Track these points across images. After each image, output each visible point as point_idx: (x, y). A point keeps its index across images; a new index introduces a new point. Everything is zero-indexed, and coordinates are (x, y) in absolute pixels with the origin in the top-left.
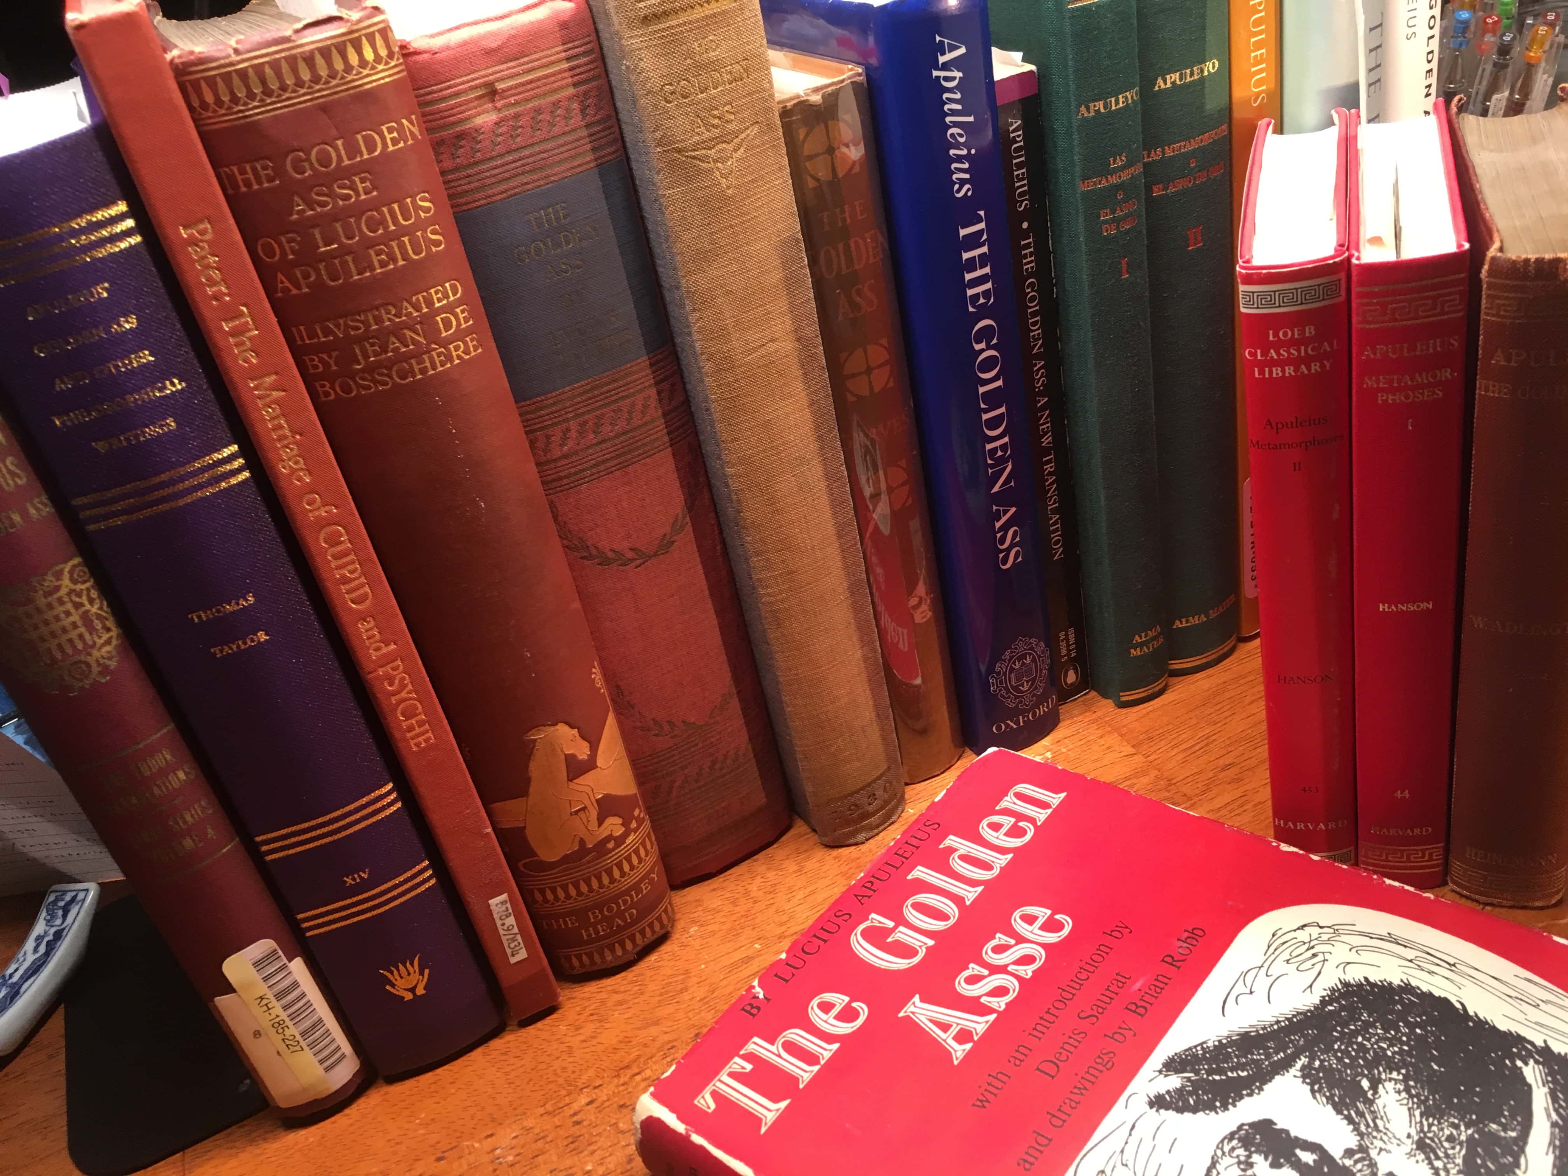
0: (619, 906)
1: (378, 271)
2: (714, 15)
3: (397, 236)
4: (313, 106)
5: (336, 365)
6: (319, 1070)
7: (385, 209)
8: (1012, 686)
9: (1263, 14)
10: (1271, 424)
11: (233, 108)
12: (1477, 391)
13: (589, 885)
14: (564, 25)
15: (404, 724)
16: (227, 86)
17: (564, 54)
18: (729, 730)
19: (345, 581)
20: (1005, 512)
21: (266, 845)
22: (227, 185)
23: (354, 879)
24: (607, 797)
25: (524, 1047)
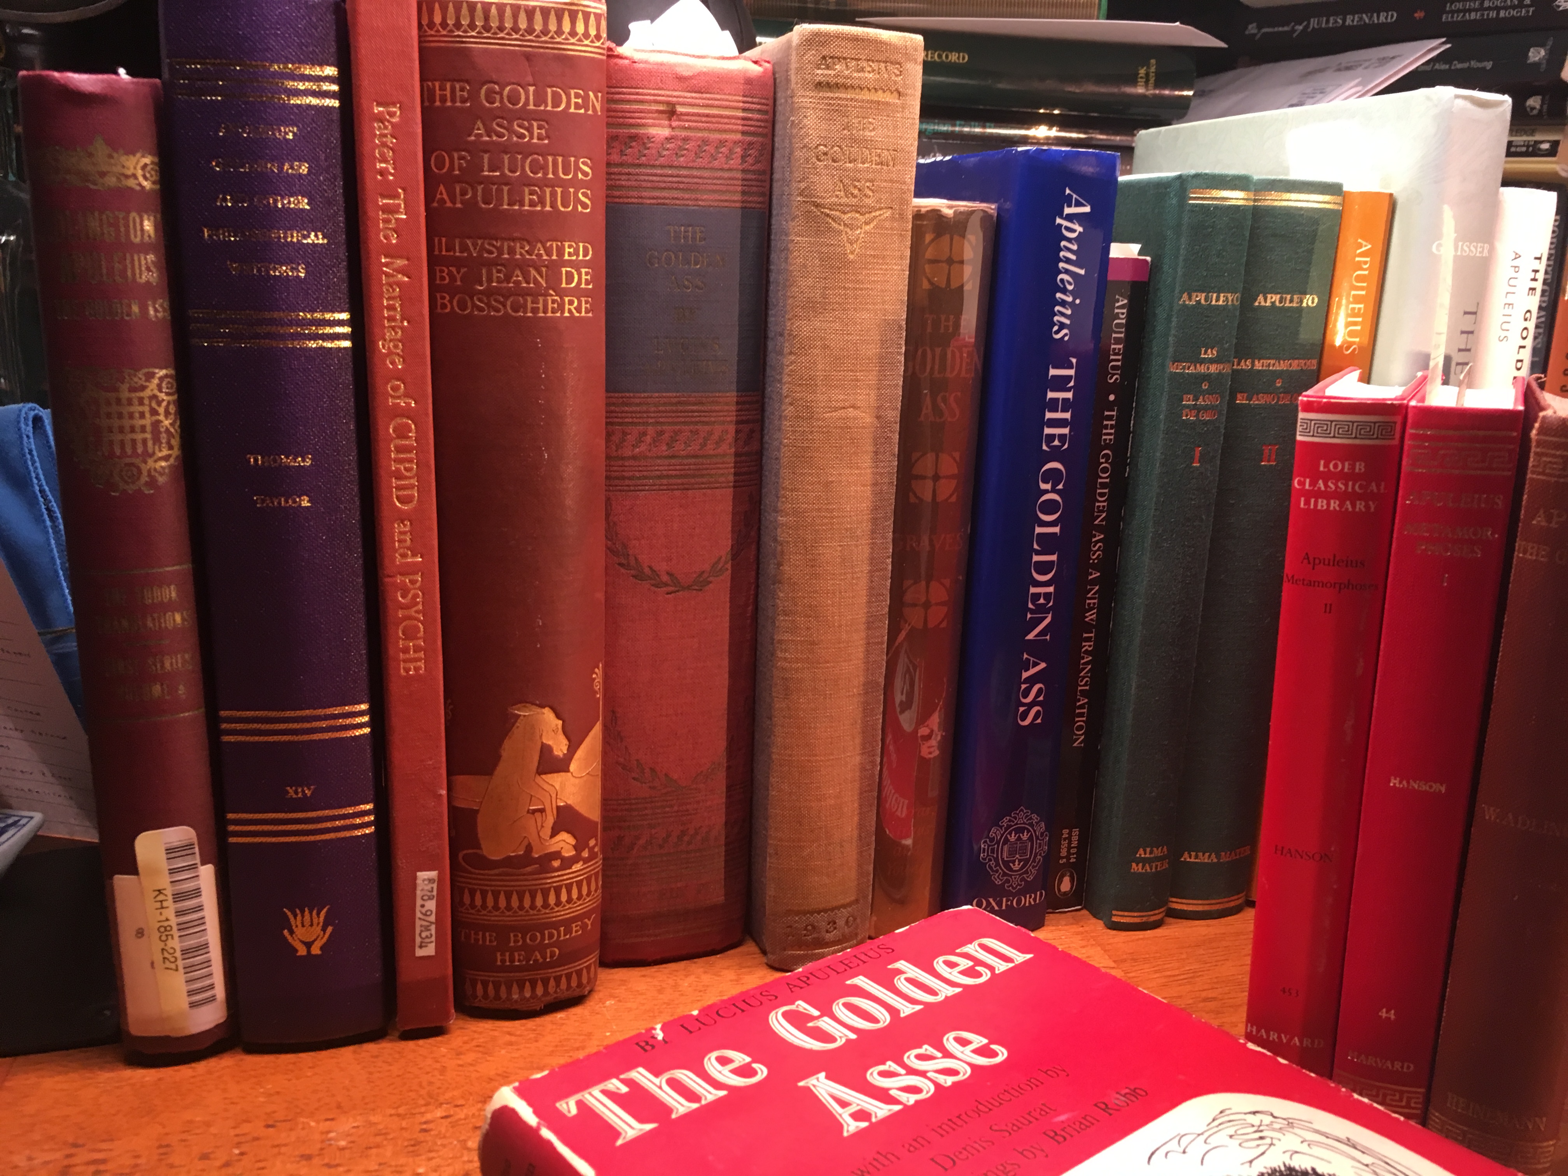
0: (543, 939)
1: (526, 208)
2: (878, 102)
3: (552, 185)
4: (520, 51)
5: (461, 281)
6: (184, 1002)
7: (550, 159)
8: (1003, 859)
9: (1366, 272)
10: (1308, 558)
11: (453, 32)
12: (1516, 553)
13: (521, 900)
14: (749, 81)
15: (401, 642)
16: (455, 12)
17: (741, 104)
18: (709, 803)
19: (399, 477)
20: (1035, 664)
21: (228, 723)
22: (427, 96)
23: (296, 792)
24: (568, 808)
25: (397, 1056)
